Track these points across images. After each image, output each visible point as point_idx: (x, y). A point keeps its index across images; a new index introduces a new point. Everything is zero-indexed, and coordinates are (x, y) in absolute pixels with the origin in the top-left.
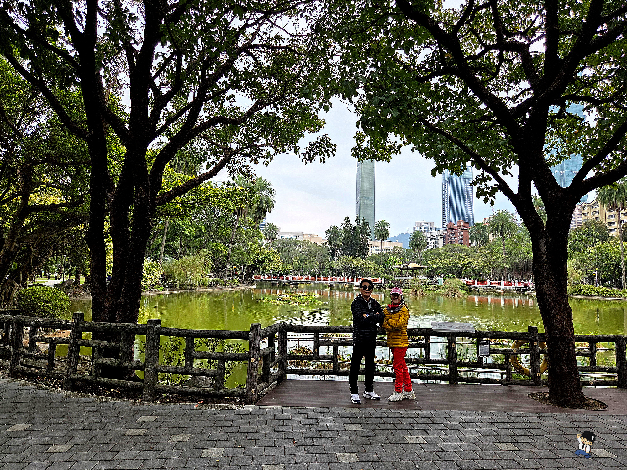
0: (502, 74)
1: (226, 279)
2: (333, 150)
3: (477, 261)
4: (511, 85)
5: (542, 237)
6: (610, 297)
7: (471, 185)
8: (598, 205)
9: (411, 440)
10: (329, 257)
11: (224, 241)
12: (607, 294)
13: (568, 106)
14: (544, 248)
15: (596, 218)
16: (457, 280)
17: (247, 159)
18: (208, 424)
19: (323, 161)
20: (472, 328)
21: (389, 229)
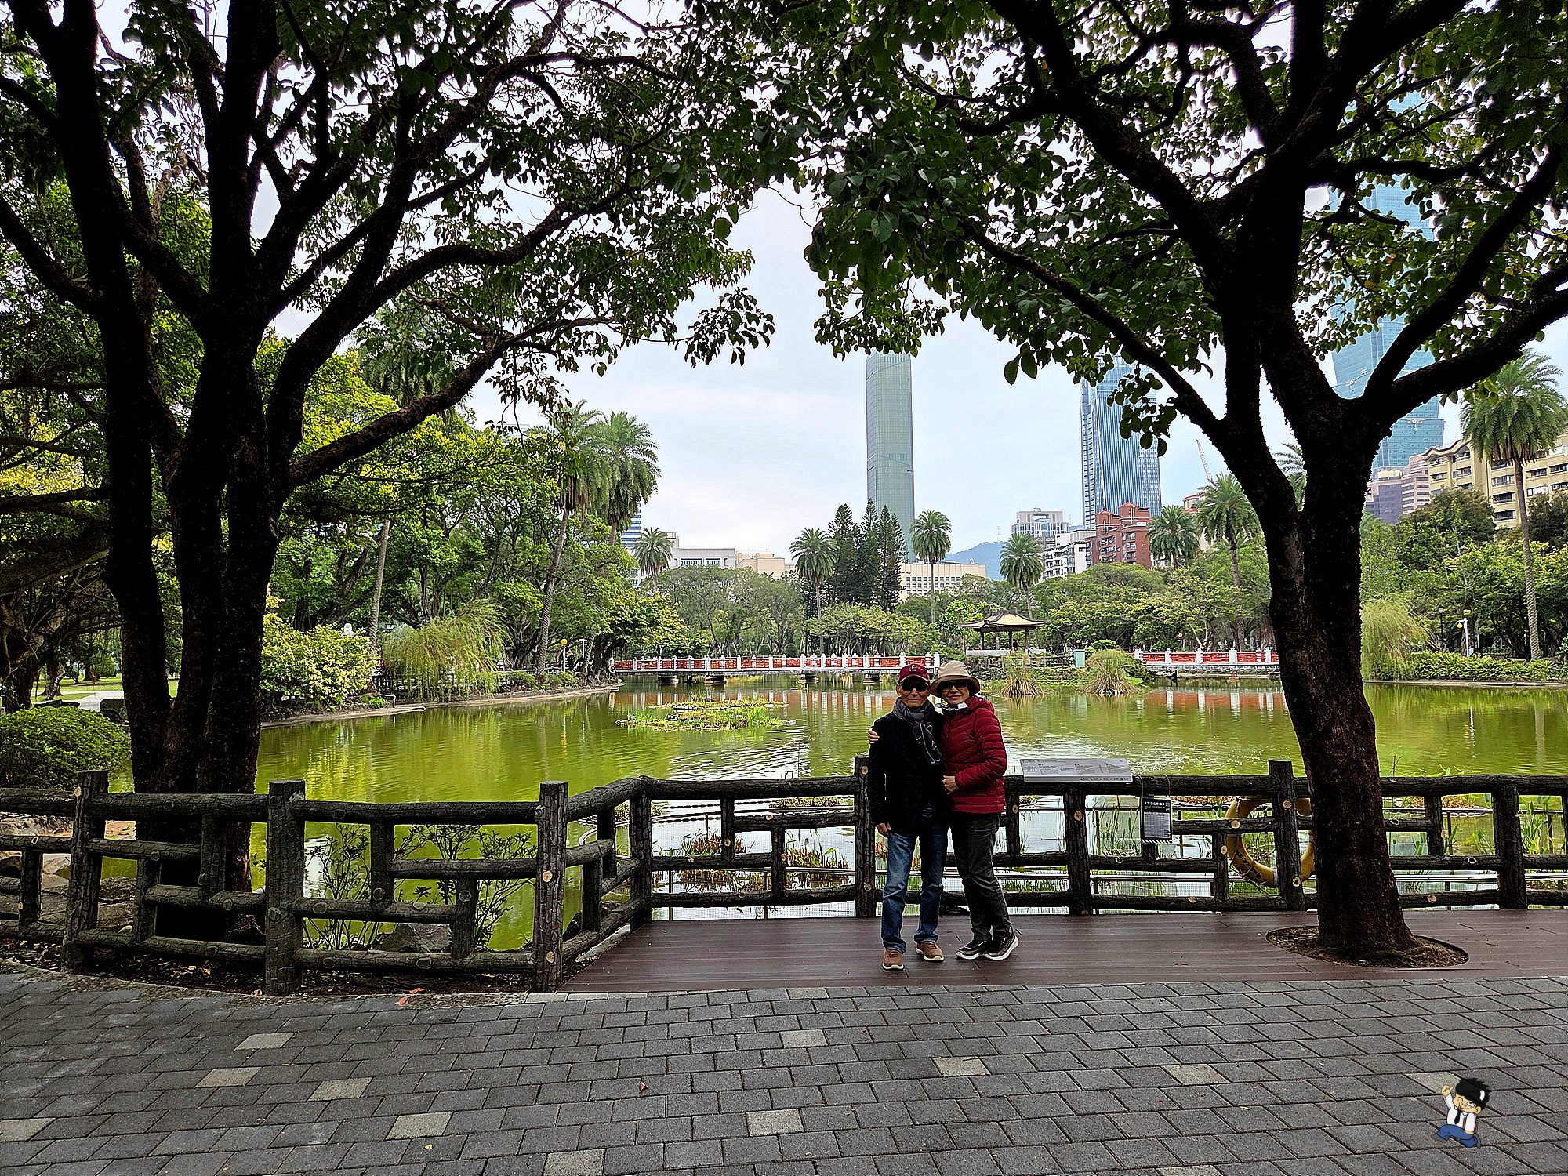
0: (1196, 115)
1: (543, 671)
2: (765, 327)
3: (1169, 604)
4: (1222, 142)
5: (1292, 529)
6: (1500, 679)
7: (1110, 402)
8: (1468, 453)
9: (948, 1067)
10: (801, 608)
11: (532, 575)
12: (1492, 673)
13: (1368, 192)
14: (1296, 556)
15: (1465, 486)
16: (1120, 653)
17: (550, 359)
18: (424, 1047)
19: (739, 357)
20: (1125, 770)
21: (948, 533)
